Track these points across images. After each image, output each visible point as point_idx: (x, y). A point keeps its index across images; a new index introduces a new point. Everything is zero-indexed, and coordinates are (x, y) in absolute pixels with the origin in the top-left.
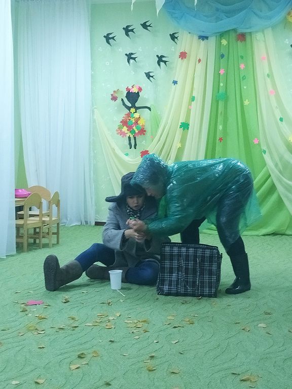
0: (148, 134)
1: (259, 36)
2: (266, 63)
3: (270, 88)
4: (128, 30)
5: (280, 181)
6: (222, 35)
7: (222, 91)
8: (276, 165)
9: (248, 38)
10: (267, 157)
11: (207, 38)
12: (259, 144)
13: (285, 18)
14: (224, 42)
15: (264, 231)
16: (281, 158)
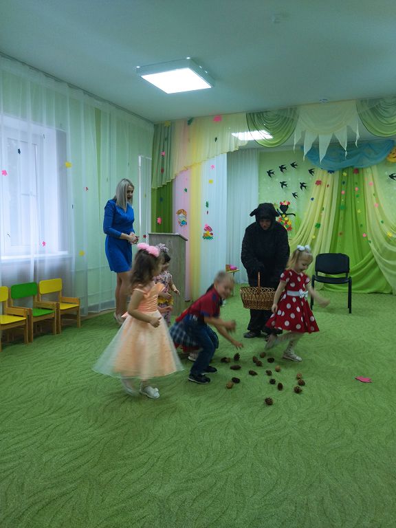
0: (294, 230)
1: (368, 170)
2: (372, 187)
3: (375, 202)
4: (282, 168)
5: (380, 259)
6: (343, 170)
7: (342, 204)
8: (378, 250)
9: (361, 172)
10: (371, 245)
11: (333, 172)
12: (367, 237)
13: (386, 159)
14: (345, 174)
15: (369, 291)
16: (381, 245)
